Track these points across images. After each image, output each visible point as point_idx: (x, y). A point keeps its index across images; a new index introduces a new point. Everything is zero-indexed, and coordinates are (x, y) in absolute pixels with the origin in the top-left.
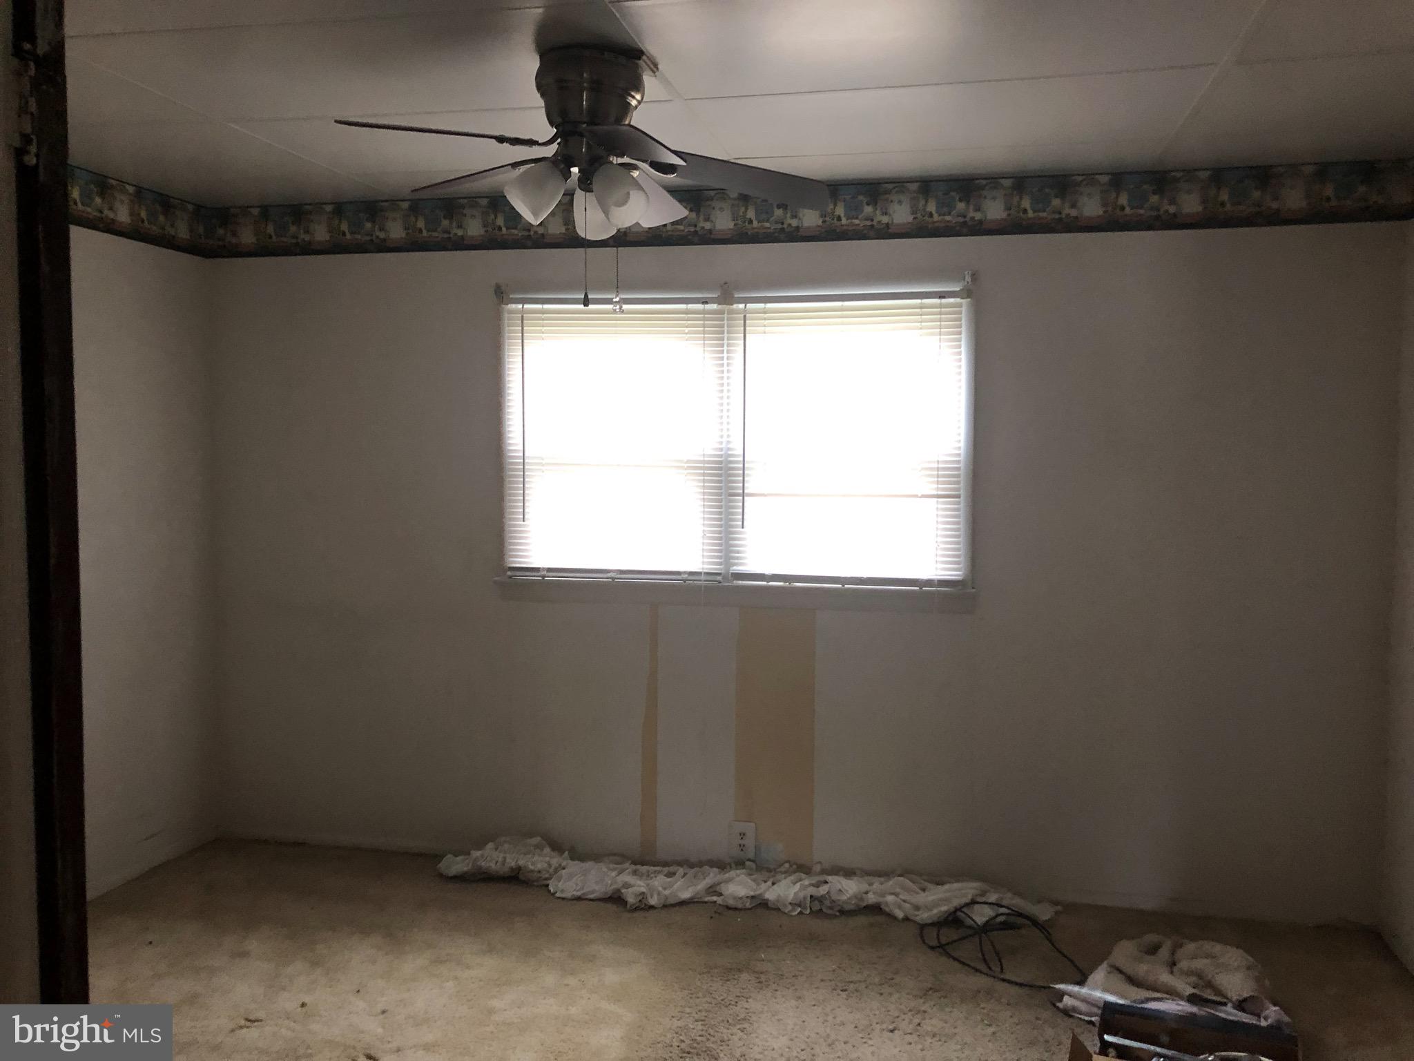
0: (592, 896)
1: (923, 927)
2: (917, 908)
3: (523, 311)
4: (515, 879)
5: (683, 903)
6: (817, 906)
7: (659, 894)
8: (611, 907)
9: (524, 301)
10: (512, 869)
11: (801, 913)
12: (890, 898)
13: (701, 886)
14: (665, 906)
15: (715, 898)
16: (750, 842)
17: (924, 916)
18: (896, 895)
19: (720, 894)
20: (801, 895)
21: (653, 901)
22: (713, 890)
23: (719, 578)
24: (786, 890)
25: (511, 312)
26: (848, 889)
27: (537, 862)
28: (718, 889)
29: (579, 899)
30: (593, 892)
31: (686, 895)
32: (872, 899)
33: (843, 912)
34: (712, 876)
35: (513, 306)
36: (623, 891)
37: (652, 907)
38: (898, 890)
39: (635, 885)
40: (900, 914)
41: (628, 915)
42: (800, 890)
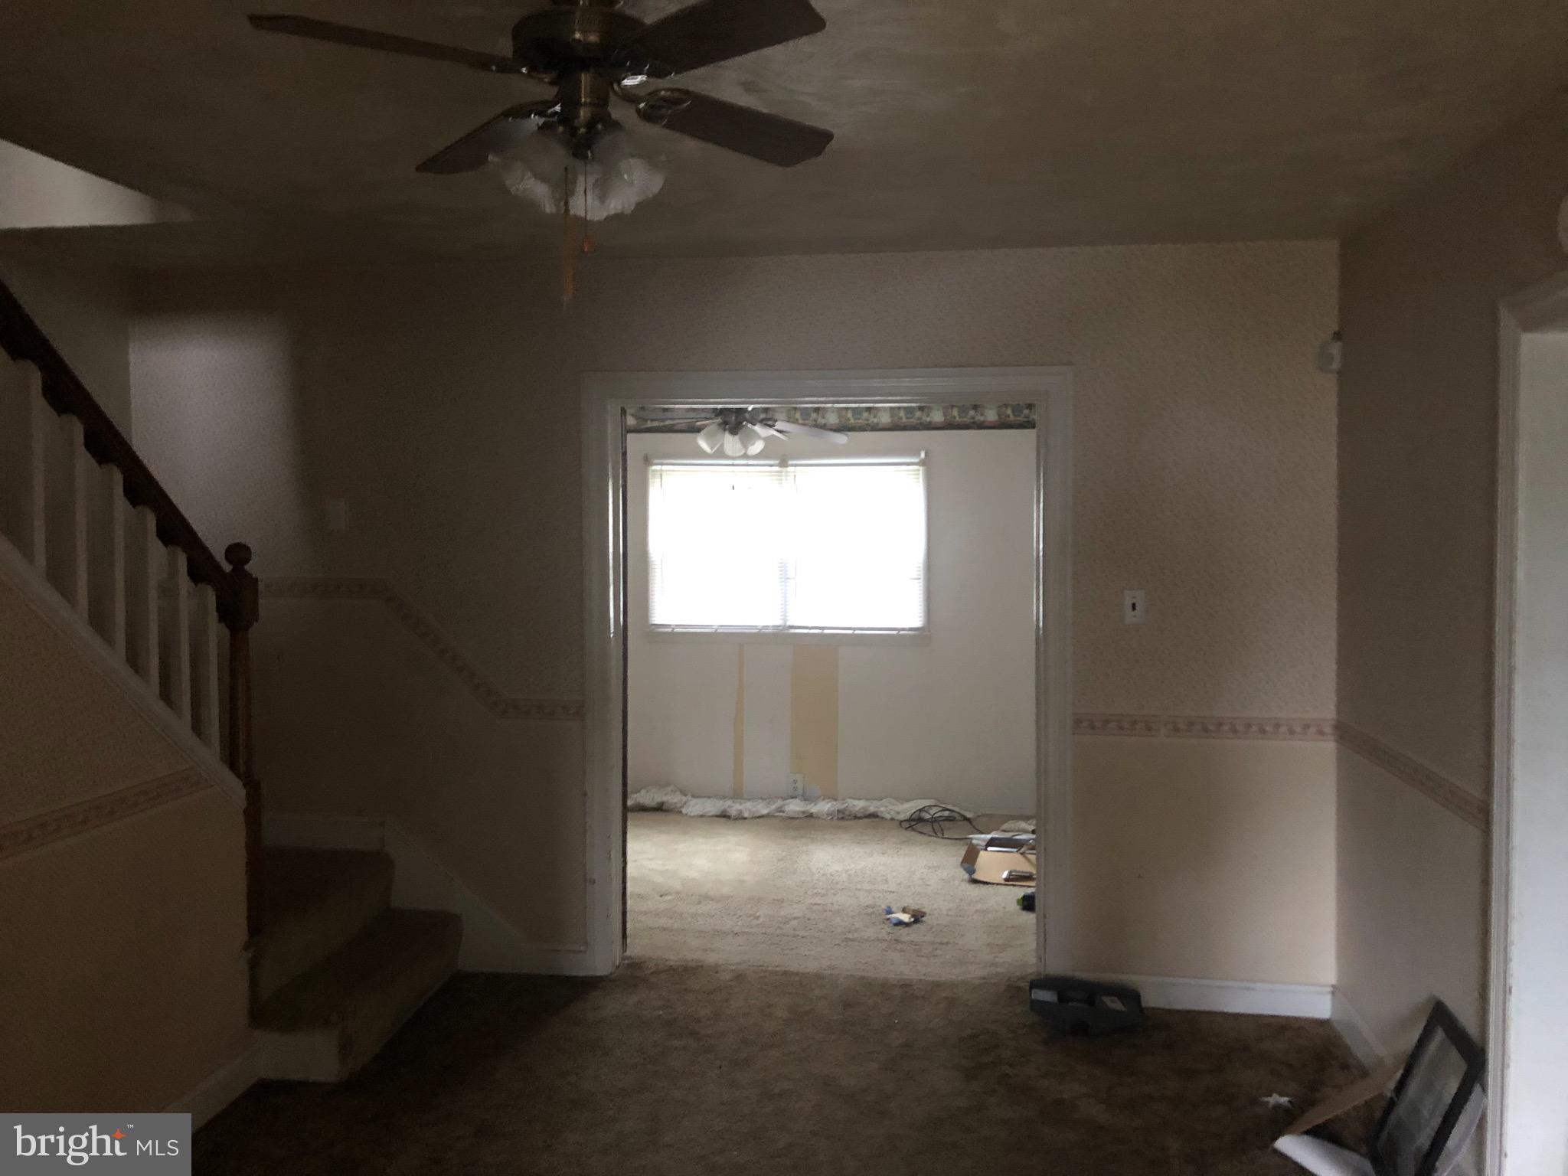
0: (710, 814)
1: (902, 821)
2: (898, 813)
3: (661, 470)
4: (660, 808)
5: (762, 816)
6: (841, 816)
7: (750, 811)
8: (723, 820)
9: (662, 464)
10: (658, 803)
11: (832, 818)
12: (882, 809)
13: (774, 807)
14: (753, 818)
15: (781, 814)
16: (800, 785)
17: (902, 817)
18: (886, 807)
19: (784, 812)
20: (832, 809)
21: (746, 815)
22: (780, 810)
23: (781, 628)
24: (823, 807)
25: (653, 471)
26: (859, 805)
27: (673, 799)
28: (783, 809)
29: (702, 816)
30: (710, 812)
31: (765, 812)
32: (872, 809)
33: (856, 818)
34: (779, 803)
35: (655, 467)
36: (728, 810)
37: (745, 818)
38: (887, 805)
39: (735, 808)
40: (888, 817)
41: (733, 822)
42: (831, 806)
